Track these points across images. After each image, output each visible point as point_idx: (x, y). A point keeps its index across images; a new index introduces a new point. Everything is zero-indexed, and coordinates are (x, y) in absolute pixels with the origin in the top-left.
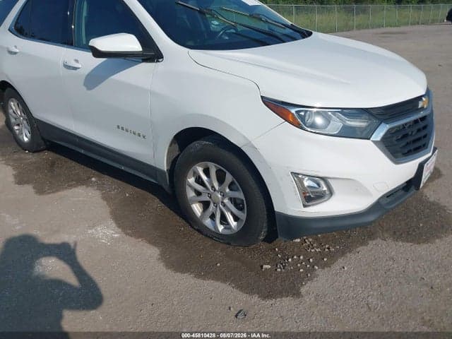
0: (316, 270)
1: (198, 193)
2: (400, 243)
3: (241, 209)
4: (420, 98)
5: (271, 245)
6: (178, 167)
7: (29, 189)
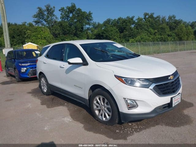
0: (134, 133)
1: (97, 107)
2: (168, 127)
3: (110, 112)
4: (169, 76)
5: (121, 125)
6: (91, 98)
7: (45, 106)
